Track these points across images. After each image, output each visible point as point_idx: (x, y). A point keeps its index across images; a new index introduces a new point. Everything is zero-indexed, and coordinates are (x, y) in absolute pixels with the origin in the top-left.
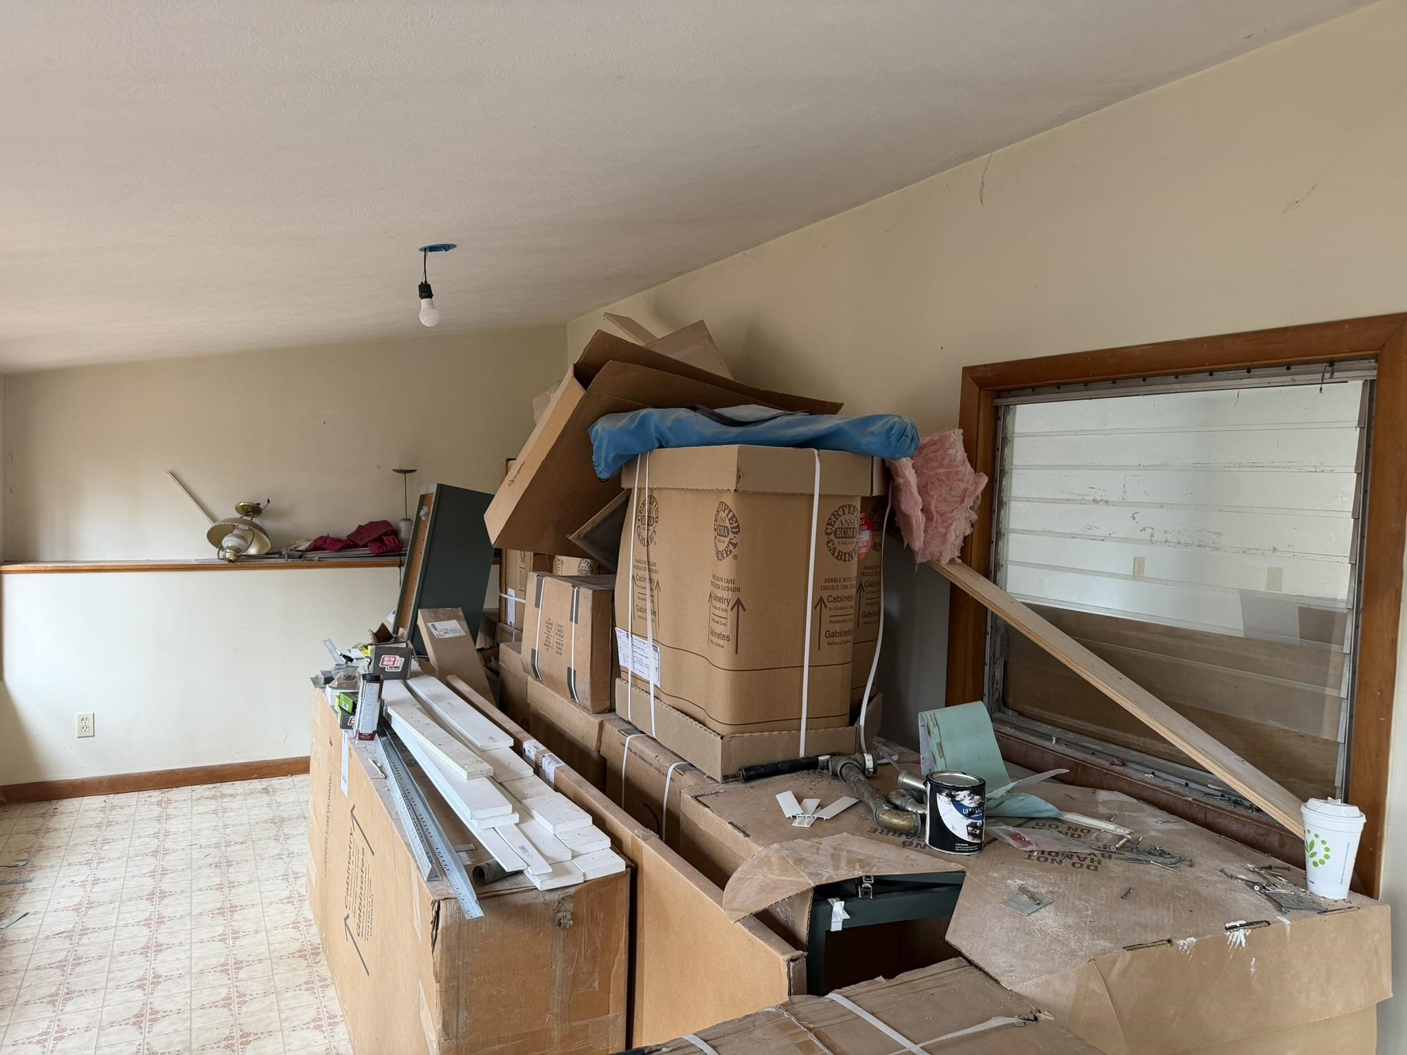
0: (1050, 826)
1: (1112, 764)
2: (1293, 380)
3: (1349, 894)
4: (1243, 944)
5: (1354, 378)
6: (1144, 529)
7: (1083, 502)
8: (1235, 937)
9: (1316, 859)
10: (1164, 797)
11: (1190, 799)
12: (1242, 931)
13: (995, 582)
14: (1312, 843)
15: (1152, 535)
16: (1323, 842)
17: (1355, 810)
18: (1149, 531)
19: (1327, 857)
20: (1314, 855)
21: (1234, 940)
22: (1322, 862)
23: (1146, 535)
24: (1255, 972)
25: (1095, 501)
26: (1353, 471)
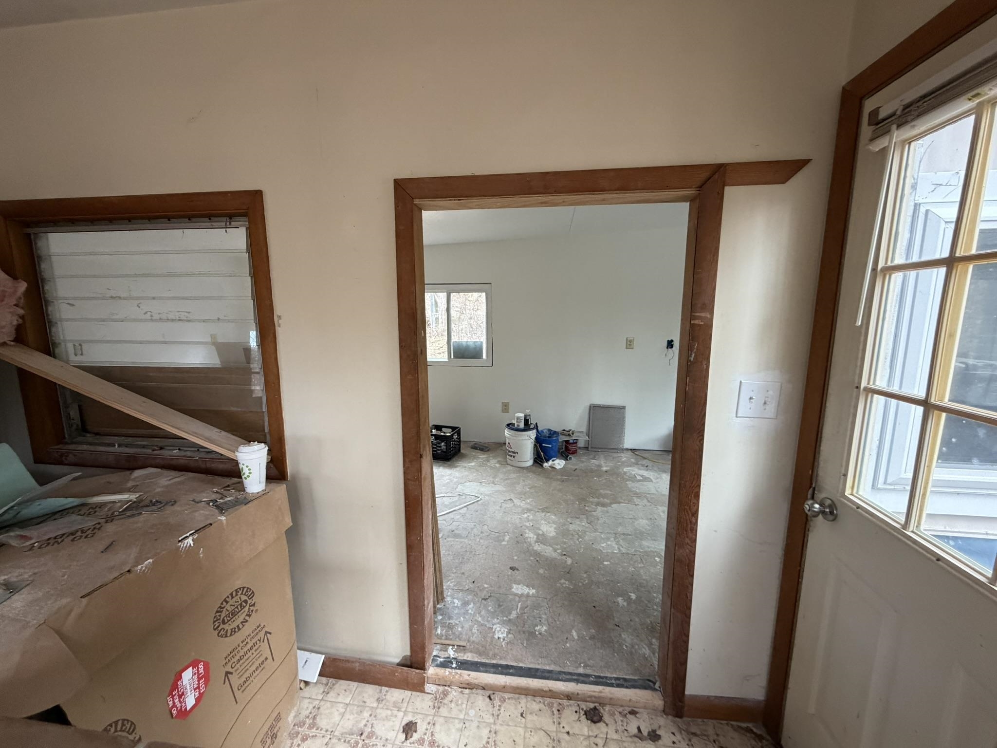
0: (73, 513)
1: (154, 450)
2: (212, 225)
3: (266, 486)
4: (192, 545)
5: (241, 226)
6: (146, 313)
7: (104, 298)
8: (186, 543)
9: (245, 476)
10: (182, 461)
11: (197, 458)
12: (191, 538)
13: (55, 357)
14: (242, 468)
15: (152, 316)
16: (247, 467)
17: (263, 445)
18: (149, 313)
19: (250, 473)
20: (244, 474)
21: (185, 545)
22: (248, 476)
23: (148, 316)
24: (203, 557)
25: (112, 297)
26: (248, 274)
